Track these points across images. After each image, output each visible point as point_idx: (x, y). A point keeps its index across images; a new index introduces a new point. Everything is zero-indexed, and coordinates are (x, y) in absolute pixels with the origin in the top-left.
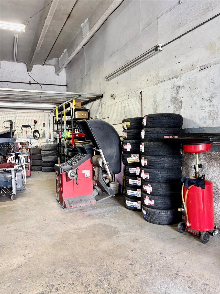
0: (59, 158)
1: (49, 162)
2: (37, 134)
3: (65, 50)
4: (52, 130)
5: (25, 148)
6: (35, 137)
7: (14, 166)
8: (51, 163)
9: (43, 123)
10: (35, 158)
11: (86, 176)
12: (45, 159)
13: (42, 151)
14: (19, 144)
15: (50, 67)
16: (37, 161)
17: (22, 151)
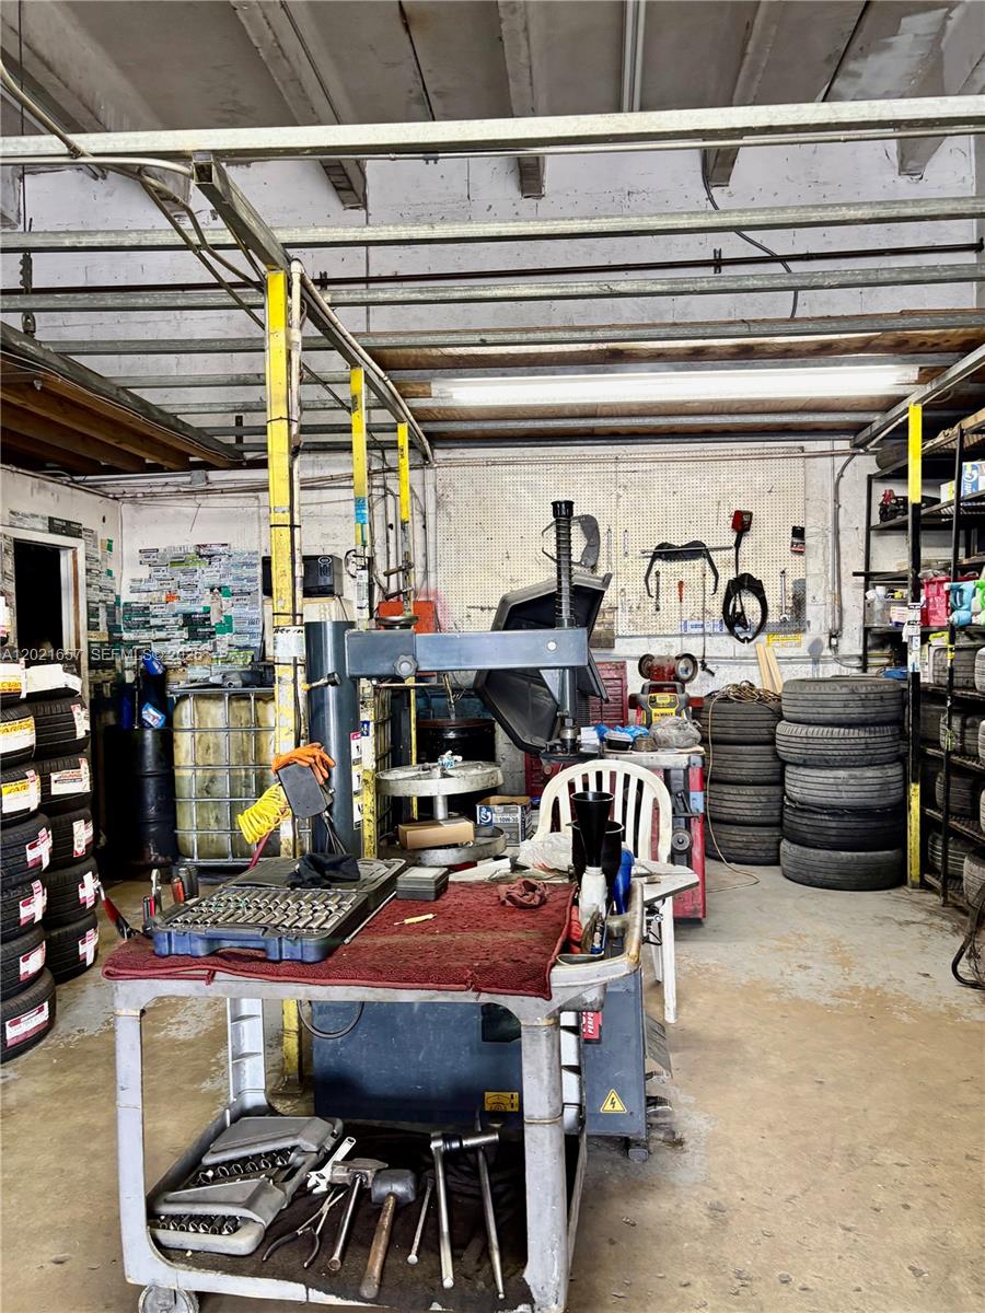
0: (915, 790)
1: (834, 811)
2: (750, 604)
4: (855, 574)
5: (671, 705)
6: (734, 621)
8: (851, 823)
9: (794, 528)
10: (732, 773)
12: (806, 785)
13: (783, 727)
14: (632, 668)
16: (750, 790)
17: (648, 726)
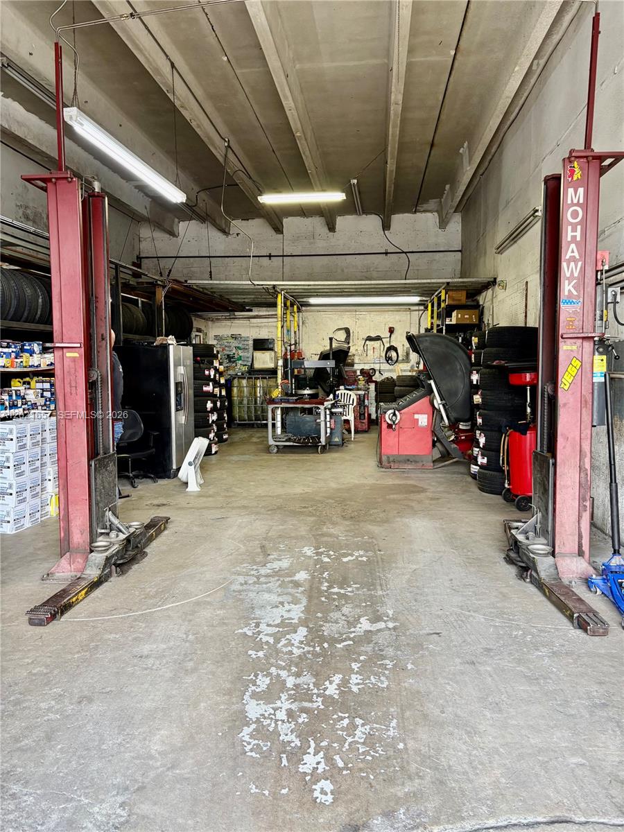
2: (394, 354)
3: (448, 187)
6: (388, 359)
7: (325, 403)
11: (420, 423)
13: (396, 388)
14: (359, 372)
15: (429, 215)
